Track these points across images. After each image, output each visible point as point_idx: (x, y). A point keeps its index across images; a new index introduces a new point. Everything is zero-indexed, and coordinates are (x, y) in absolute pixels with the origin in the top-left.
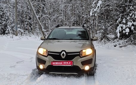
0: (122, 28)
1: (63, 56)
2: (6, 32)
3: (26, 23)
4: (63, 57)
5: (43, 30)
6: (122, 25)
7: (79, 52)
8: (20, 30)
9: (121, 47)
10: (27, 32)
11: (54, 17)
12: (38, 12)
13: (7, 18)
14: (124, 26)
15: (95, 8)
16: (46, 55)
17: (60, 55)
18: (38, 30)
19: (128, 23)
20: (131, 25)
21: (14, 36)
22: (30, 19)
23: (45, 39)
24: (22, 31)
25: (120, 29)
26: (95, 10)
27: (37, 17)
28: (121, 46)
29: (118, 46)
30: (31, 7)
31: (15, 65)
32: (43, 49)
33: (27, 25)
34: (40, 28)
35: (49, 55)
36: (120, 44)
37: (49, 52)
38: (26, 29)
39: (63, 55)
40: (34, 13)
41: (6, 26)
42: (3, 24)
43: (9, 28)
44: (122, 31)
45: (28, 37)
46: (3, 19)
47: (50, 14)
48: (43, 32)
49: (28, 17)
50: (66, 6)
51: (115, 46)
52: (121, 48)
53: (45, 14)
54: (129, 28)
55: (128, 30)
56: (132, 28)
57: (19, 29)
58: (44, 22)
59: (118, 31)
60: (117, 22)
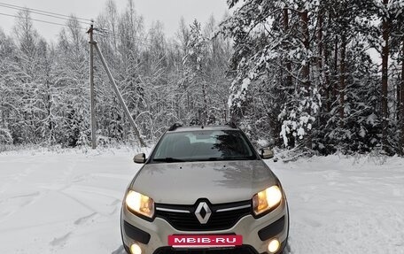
0: (290, 127)
1: (203, 217)
2: (78, 142)
3: (113, 125)
4: (203, 221)
5: (141, 136)
6: (289, 122)
7: (250, 202)
8: (103, 137)
9: (286, 162)
10: (114, 140)
11: (159, 114)
12: (132, 107)
13: (79, 118)
14: (294, 123)
15: (236, 93)
16: (148, 213)
17: (192, 215)
18: (132, 137)
19: (301, 118)
20: (306, 121)
21: (90, 149)
22: (119, 118)
23: (145, 160)
24: (106, 139)
25: (288, 129)
26: (237, 96)
27: (131, 115)
28: (285, 159)
29: (280, 161)
30: (120, 99)
31: (70, 233)
32: (139, 194)
33: (114, 128)
34: (137, 133)
35: (158, 214)
36: (283, 157)
37: (157, 205)
38: (113, 136)
39: (203, 213)
40: (125, 109)
41: (77, 132)
42: (73, 128)
43: (83, 135)
44: (292, 132)
45: (114, 149)
46: (72, 121)
47: (151, 109)
48: (141, 139)
49: (116, 117)
50: (177, 96)
51: (275, 161)
52: (286, 164)
53: (144, 109)
54: (303, 127)
55: (301, 132)
56: (310, 127)
57: (100, 137)
58: (142, 123)
59: (283, 133)
60: (279, 116)
